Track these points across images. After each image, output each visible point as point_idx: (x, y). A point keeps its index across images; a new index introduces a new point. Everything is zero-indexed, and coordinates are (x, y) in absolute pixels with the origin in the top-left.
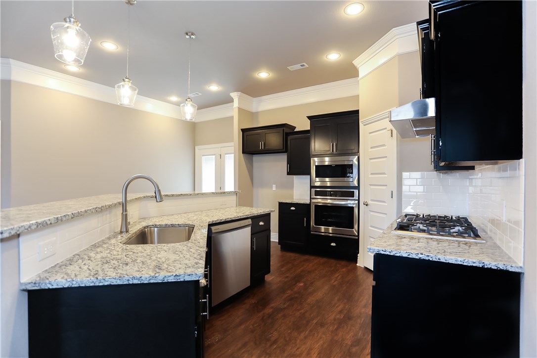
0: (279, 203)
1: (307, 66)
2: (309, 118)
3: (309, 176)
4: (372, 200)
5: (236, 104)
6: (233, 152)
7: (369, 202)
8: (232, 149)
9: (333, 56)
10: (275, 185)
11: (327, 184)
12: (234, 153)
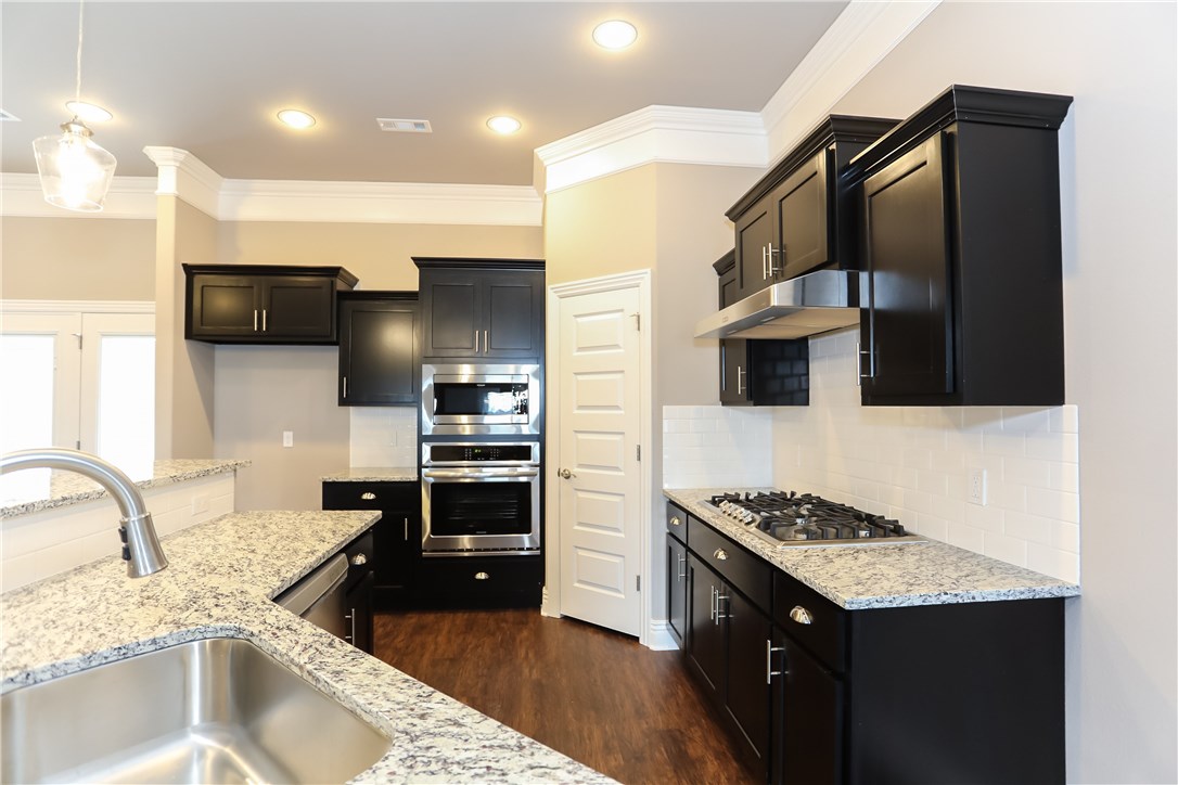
0: (325, 483)
1: (429, 129)
2: (418, 261)
3: (415, 410)
4: (580, 466)
5: (167, 182)
6: (153, 330)
7: (575, 470)
8: (150, 323)
9: (504, 126)
10: (291, 433)
11: (464, 429)
12: (158, 335)
